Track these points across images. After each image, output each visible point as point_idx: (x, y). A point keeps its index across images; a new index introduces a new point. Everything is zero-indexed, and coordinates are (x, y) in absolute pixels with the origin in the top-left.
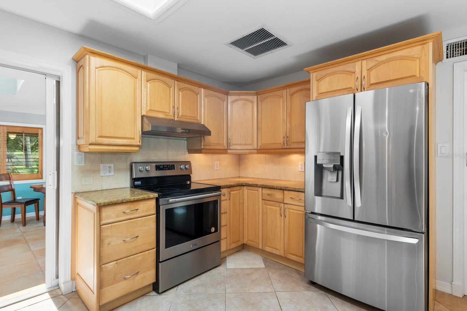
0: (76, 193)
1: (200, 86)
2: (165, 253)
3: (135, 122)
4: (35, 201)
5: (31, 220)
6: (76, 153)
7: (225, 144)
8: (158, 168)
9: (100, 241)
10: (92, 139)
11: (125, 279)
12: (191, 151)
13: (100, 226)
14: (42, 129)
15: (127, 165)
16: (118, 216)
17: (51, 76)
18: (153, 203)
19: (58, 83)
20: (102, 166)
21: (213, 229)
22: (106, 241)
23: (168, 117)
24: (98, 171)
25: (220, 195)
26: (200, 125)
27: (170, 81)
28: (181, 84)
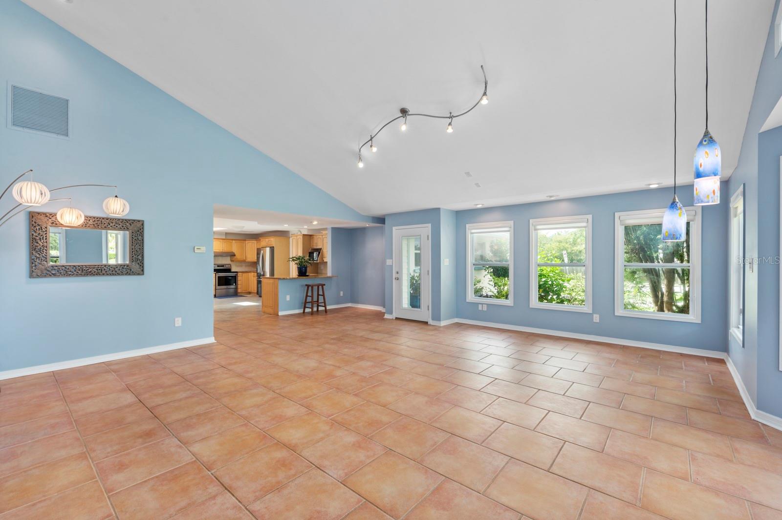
1: (233, 240)
2: (219, 287)
7: (244, 258)
8: (218, 266)
12: (232, 261)
18: (214, 274)
21: (234, 284)
25: (237, 275)
26: (233, 252)
27: (221, 240)
28: (225, 241)
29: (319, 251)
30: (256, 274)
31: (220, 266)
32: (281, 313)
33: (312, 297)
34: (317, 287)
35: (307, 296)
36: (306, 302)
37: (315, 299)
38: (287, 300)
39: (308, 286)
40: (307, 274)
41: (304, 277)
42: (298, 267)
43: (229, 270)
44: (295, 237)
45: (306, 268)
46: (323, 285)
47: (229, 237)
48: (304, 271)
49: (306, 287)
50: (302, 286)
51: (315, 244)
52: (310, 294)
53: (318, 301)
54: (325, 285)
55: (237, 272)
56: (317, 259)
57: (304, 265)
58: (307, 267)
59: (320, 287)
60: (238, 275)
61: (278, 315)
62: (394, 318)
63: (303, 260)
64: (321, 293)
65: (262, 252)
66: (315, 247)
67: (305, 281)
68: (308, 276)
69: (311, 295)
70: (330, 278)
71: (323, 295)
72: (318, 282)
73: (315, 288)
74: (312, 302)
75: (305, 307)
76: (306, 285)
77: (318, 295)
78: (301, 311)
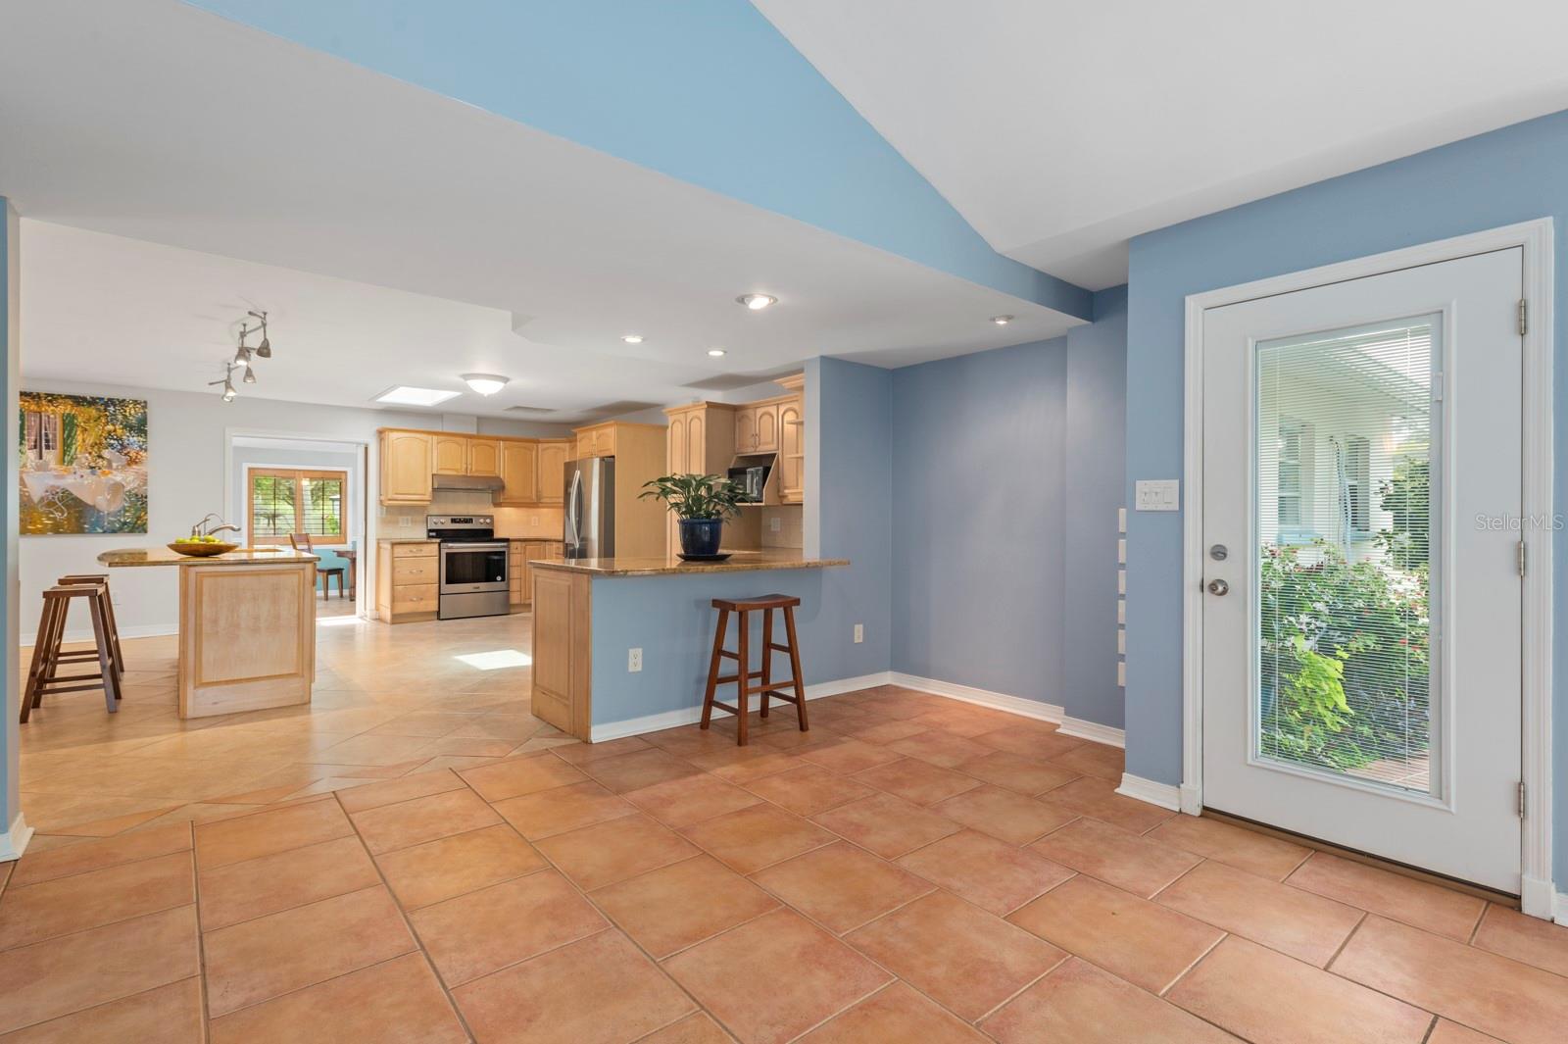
0: (379, 540)
1: (498, 439)
2: (448, 588)
3: (426, 481)
4: (338, 571)
5: (334, 598)
6: (379, 506)
7: (534, 497)
8: (454, 521)
9: (393, 568)
10: (390, 497)
11: (412, 600)
12: (497, 504)
13: (393, 558)
14: (345, 472)
15: (424, 518)
16: (406, 553)
17: (358, 444)
18: (436, 546)
19: (366, 449)
20: (400, 518)
21: (499, 578)
22: (397, 570)
23: (460, 474)
24: (397, 522)
25: (508, 547)
26: (498, 479)
27: (463, 441)
28: (475, 441)
29: (765, 464)
30: (561, 545)
31: (460, 521)
32: (599, 734)
33: (742, 657)
34: (762, 611)
35: (718, 652)
36: (714, 680)
37: (755, 664)
38: (631, 669)
39: (723, 607)
40: (721, 551)
41: (709, 568)
42: (682, 522)
43: (486, 535)
44: (681, 417)
45: (715, 526)
46: (789, 604)
47: (488, 431)
48: (706, 538)
49: (716, 612)
50: (698, 603)
51: (751, 441)
52: (731, 643)
53: (765, 674)
54: (797, 602)
55: (507, 540)
56: (760, 493)
57: (709, 515)
58: (718, 522)
59: (778, 614)
60: (513, 550)
61: (587, 742)
62: (1197, 812)
63: (703, 492)
64: (779, 636)
65: (578, 473)
66: (750, 452)
67: (711, 582)
68: (723, 558)
69: (735, 650)
70: (813, 569)
71: (791, 649)
72: (765, 587)
73: (756, 618)
74: (741, 678)
75: (710, 703)
76: (716, 603)
77: (768, 646)
78: (693, 716)
